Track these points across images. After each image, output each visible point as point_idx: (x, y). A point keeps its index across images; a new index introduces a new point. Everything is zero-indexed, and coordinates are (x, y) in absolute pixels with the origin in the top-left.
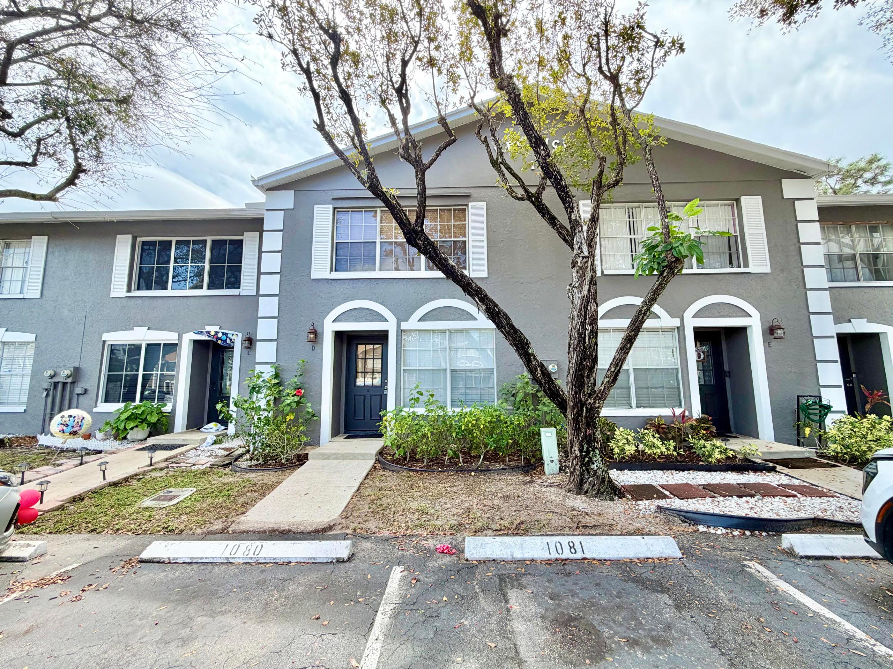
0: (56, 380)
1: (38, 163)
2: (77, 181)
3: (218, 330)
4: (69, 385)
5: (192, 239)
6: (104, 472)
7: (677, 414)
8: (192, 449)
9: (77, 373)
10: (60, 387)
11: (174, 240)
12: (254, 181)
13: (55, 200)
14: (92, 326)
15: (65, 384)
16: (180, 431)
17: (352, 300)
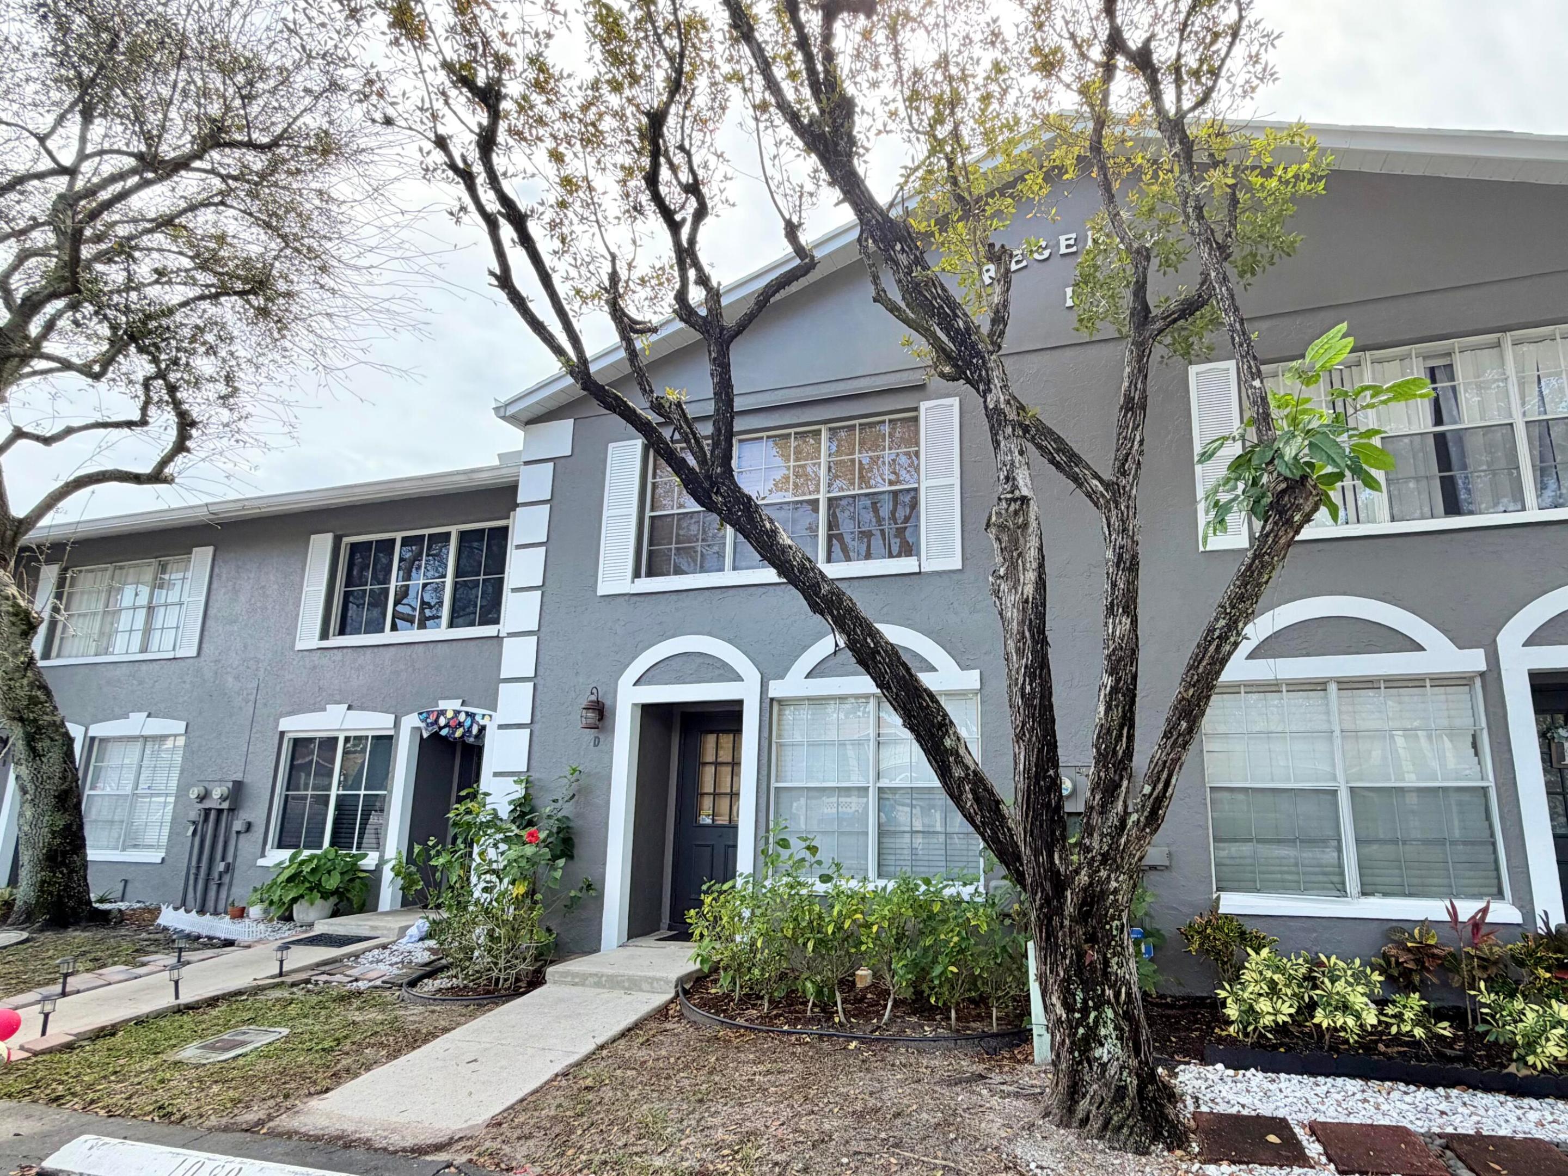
0: (207, 804)
1: (150, 420)
2: (189, 444)
3: (458, 707)
4: (225, 812)
5: (427, 532)
6: (177, 983)
7: (1464, 917)
8: (377, 947)
9: (237, 792)
10: (213, 815)
11: (399, 536)
12: (497, 409)
13: (168, 480)
14: (265, 705)
15: (220, 811)
16: (387, 908)
17: (673, 636)
